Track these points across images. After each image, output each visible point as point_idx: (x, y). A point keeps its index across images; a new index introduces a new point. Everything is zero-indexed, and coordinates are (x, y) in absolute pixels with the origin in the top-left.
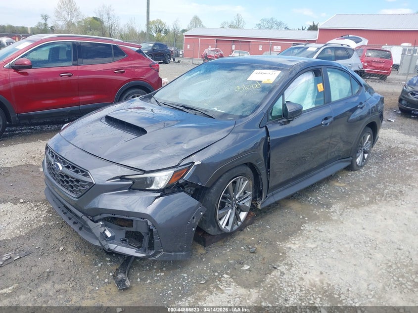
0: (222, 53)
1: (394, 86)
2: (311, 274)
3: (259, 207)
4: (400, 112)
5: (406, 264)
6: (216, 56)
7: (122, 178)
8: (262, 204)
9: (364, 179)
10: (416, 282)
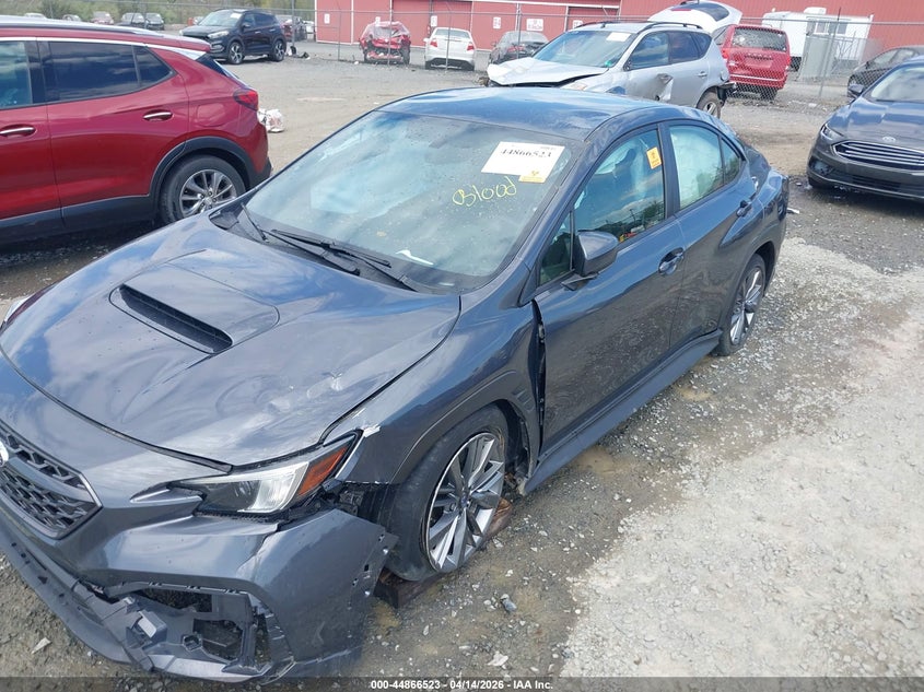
0: (407, 33)
1: (791, 115)
2: (651, 664)
3: (521, 490)
4: (809, 187)
5: (855, 611)
6: (395, 40)
7: (173, 487)
8: (527, 484)
9: (749, 376)
10: (881, 662)
